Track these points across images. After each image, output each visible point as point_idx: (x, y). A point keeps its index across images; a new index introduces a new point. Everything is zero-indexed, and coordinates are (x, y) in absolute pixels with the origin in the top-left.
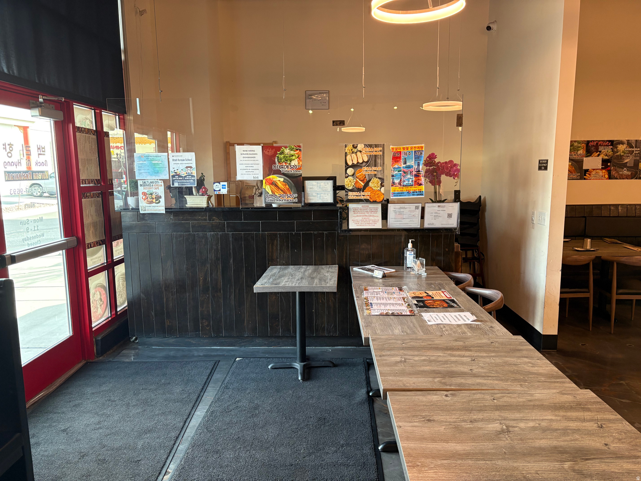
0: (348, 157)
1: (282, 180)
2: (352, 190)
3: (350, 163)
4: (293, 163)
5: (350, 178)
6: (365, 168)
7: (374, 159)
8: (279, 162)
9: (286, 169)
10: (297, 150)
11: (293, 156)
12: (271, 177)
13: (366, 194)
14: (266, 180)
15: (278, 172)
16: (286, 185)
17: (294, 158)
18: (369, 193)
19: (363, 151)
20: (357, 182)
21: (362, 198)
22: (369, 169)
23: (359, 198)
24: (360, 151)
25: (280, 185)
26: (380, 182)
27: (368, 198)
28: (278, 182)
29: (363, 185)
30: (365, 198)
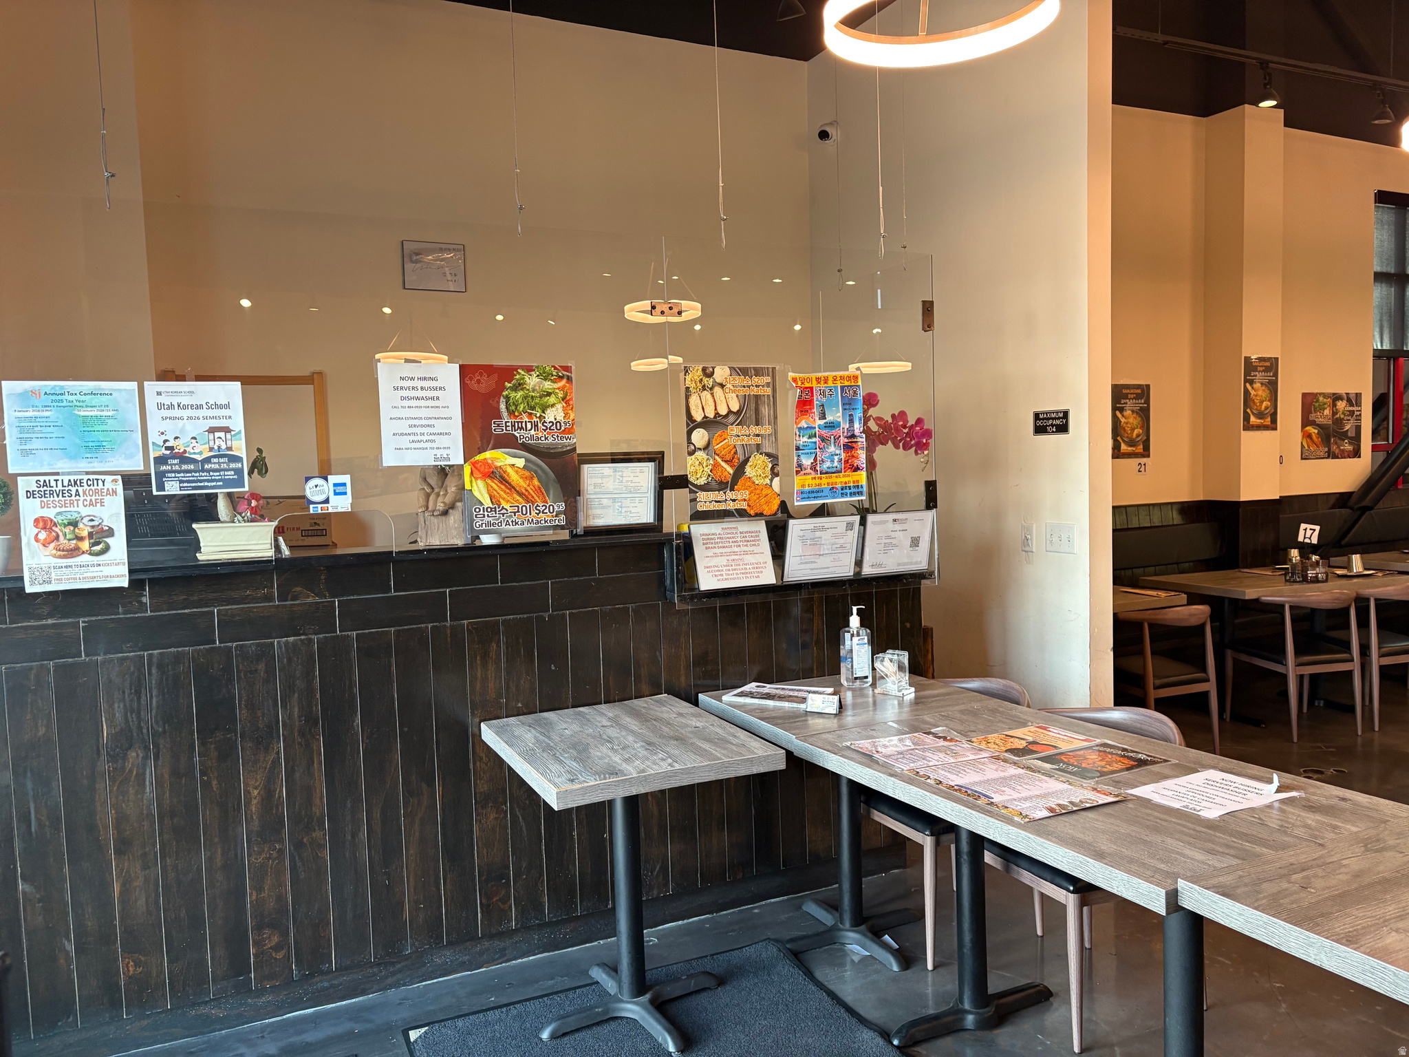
0: (694, 400)
1: (520, 463)
2: (705, 488)
3: (698, 417)
4: (550, 416)
5: (700, 455)
6: (735, 430)
7: (753, 405)
8: (511, 413)
9: (533, 432)
10: (561, 378)
11: (549, 394)
12: (488, 455)
13: (739, 497)
14: (474, 464)
15: (507, 442)
16: (532, 478)
17: (552, 399)
18: (745, 494)
19: (728, 386)
20: (716, 465)
21: (731, 506)
22: (744, 430)
23: (722, 507)
24: (722, 386)
25: (514, 477)
26: (770, 465)
27: (744, 506)
28: (509, 470)
29: (731, 472)
30: (738, 506)
